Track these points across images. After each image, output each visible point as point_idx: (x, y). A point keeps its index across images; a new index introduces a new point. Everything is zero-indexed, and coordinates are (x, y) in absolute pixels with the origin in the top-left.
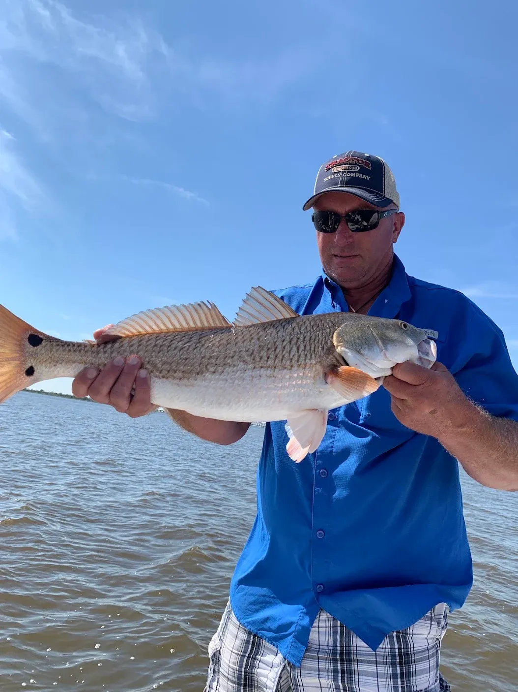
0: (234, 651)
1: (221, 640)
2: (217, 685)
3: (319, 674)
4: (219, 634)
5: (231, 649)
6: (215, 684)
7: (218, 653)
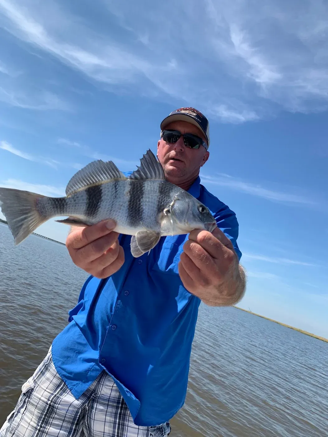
0: (47, 390)
1: (35, 382)
2: (25, 411)
3: (106, 414)
4: (34, 378)
5: (45, 389)
6: (22, 410)
7: (31, 391)
